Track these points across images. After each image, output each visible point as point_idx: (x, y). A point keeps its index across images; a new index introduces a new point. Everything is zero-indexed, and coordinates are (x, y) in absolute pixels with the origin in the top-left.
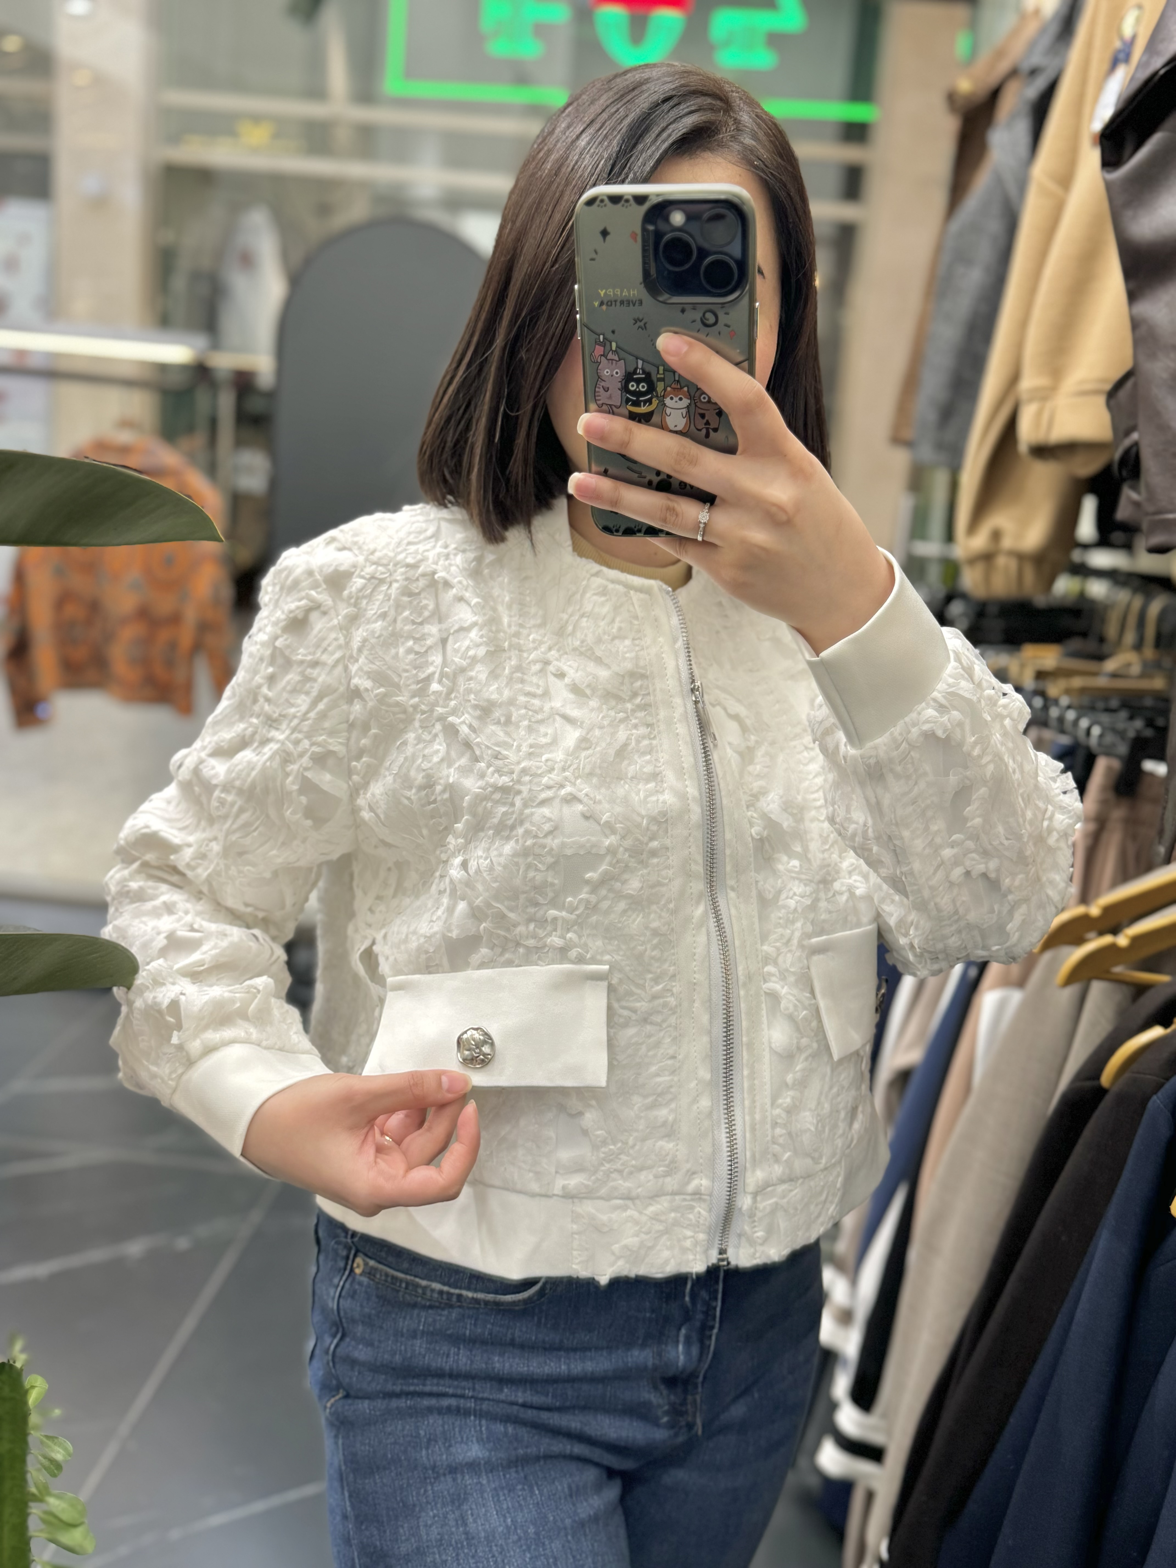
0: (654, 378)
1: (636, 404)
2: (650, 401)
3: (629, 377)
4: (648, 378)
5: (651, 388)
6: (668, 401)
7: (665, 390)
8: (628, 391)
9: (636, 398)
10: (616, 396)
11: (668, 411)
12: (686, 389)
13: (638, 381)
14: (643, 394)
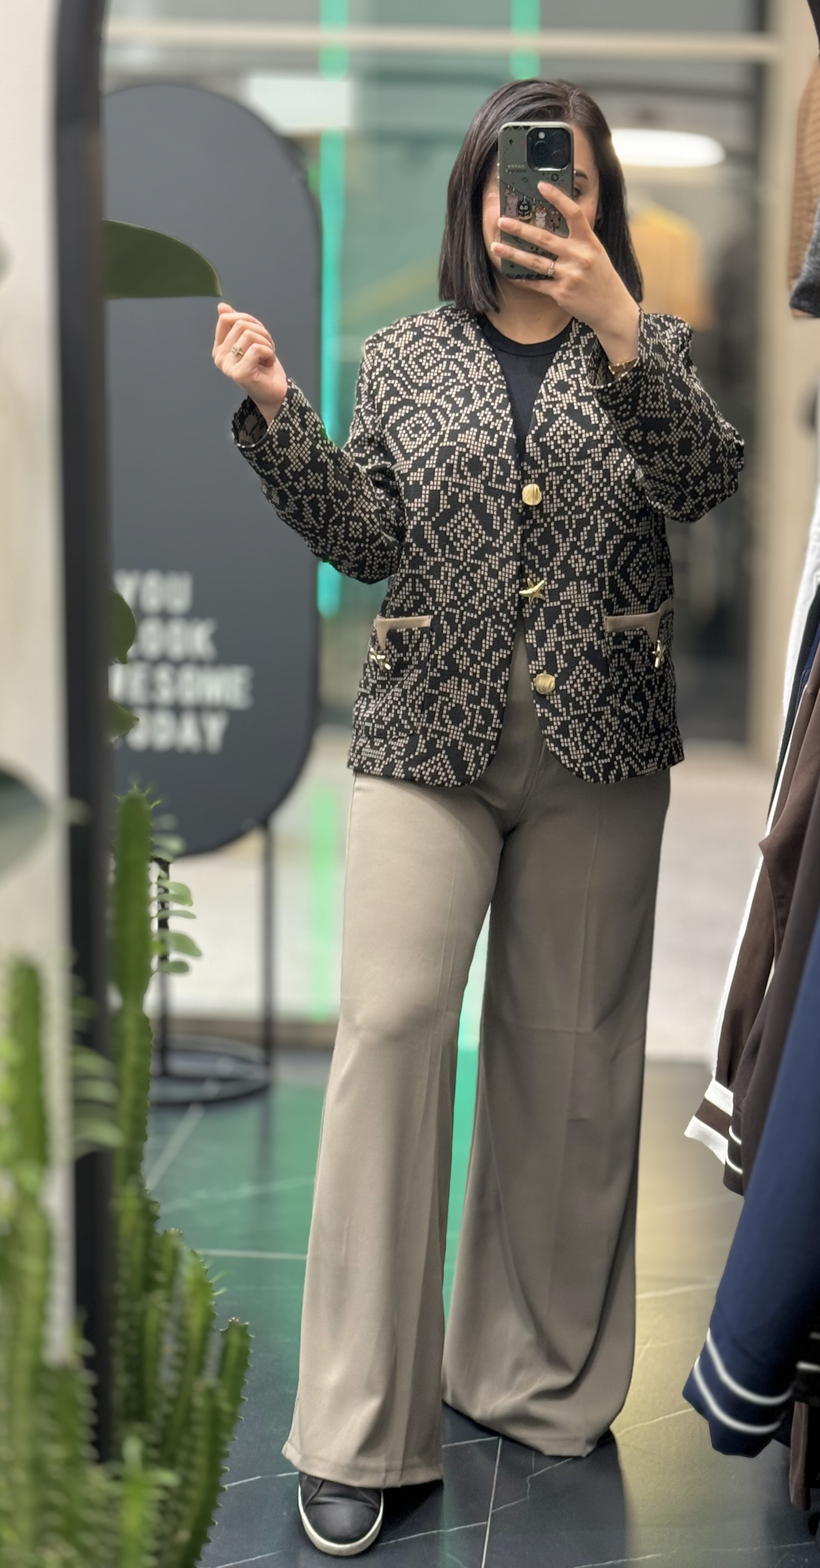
0: (531, 204)
1: (523, 215)
2: (529, 214)
3: (520, 203)
4: (528, 204)
5: (530, 208)
6: (537, 214)
7: (536, 207)
8: (520, 207)
11: (538, 217)
12: (545, 206)
13: (524, 205)
14: (526, 211)
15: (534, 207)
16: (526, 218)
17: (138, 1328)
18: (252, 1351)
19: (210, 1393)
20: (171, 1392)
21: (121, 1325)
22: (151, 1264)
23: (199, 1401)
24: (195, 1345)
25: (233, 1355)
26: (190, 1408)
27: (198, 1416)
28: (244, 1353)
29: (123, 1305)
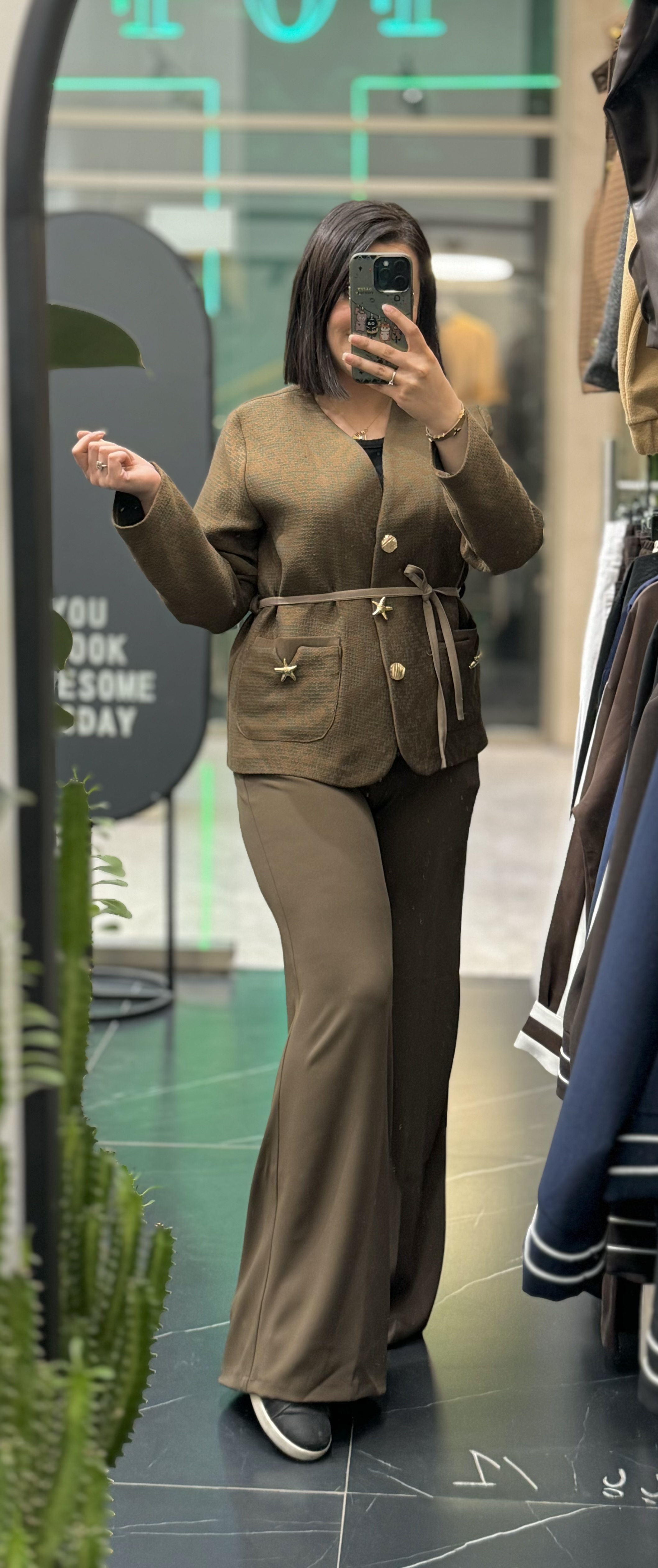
0: (377, 320)
1: (371, 330)
2: (376, 329)
3: (368, 320)
4: (375, 321)
5: (376, 324)
6: (382, 329)
7: (381, 325)
8: (367, 325)
9: (371, 328)
10: (363, 328)
11: (382, 333)
12: (388, 325)
13: (371, 322)
14: (373, 326)
15: (379, 323)
16: (373, 332)
17: (81, 1236)
18: (175, 1252)
19: (141, 1290)
20: (107, 1290)
21: (65, 1234)
22: (90, 1180)
23: (132, 1299)
24: (128, 1250)
25: (159, 1254)
26: (124, 1305)
27: (129, 1311)
28: (168, 1253)
29: (67, 1217)
